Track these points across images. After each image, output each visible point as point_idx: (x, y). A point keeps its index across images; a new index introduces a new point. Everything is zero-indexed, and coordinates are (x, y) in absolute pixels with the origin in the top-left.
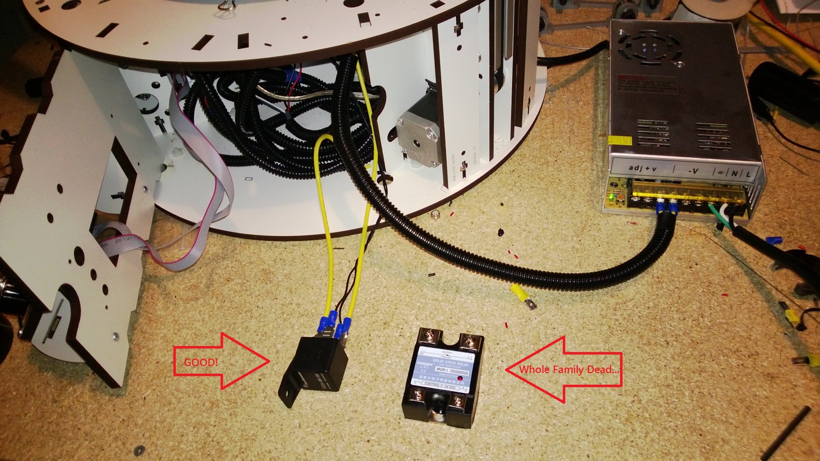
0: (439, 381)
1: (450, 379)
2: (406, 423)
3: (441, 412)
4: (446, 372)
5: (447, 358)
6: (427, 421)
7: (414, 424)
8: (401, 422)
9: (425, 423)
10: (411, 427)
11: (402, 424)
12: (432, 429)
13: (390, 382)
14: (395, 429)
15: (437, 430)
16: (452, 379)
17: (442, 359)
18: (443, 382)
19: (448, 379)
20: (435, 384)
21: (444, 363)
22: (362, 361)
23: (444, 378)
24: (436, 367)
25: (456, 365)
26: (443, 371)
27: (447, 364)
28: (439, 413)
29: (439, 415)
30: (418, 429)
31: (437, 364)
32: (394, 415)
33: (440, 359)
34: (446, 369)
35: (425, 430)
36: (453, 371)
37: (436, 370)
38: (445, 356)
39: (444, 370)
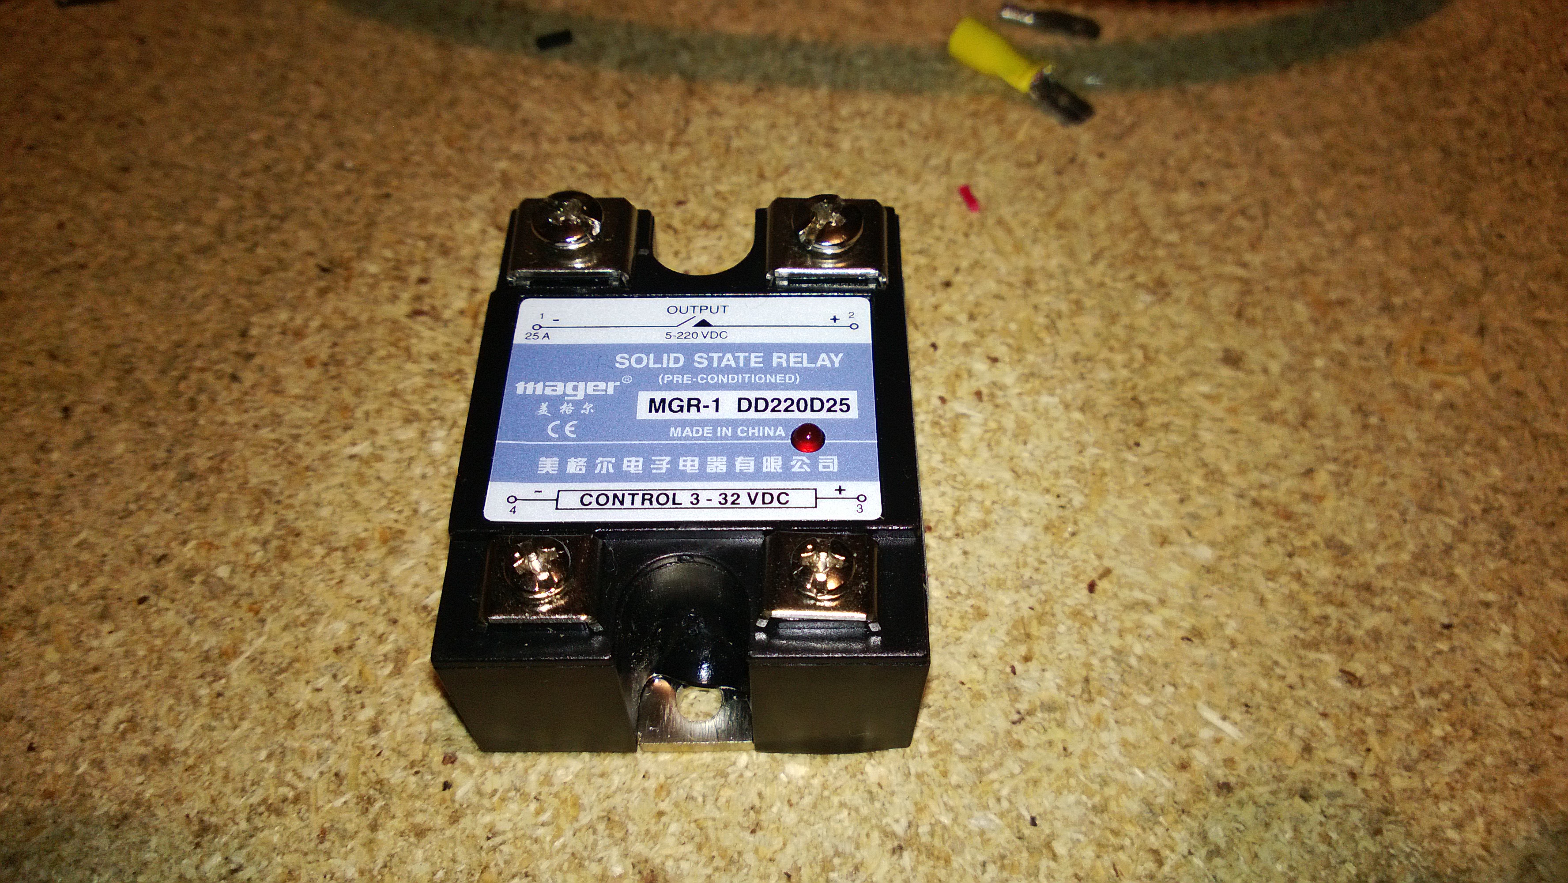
0: (674, 474)
1: (746, 451)
2: (493, 782)
3: (704, 674)
4: (708, 414)
5: (701, 337)
6: (629, 747)
7: (547, 779)
8: (456, 774)
9: (614, 762)
10: (525, 797)
11: (464, 789)
12: (663, 790)
13: (373, 554)
14: (420, 833)
15: (698, 789)
16: (759, 452)
17: (669, 349)
18: (702, 475)
19: (731, 453)
20: (647, 498)
21: (689, 368)
22: (202, 463)
23: (703, 452)
24: (643, 398)
25: (767, 368)
26: (693, 414)
27: (709, 370)
28: (693, 682)
29: (693, 693)
30: (577, 805)
31: (648, 379)
32: (410, 740)
33: (658, 350)
34: (706, 397)
35: (617, 800)
36: (753, 405)
37: (643, 412)
38: (689, 327)
39: (694, 404)
